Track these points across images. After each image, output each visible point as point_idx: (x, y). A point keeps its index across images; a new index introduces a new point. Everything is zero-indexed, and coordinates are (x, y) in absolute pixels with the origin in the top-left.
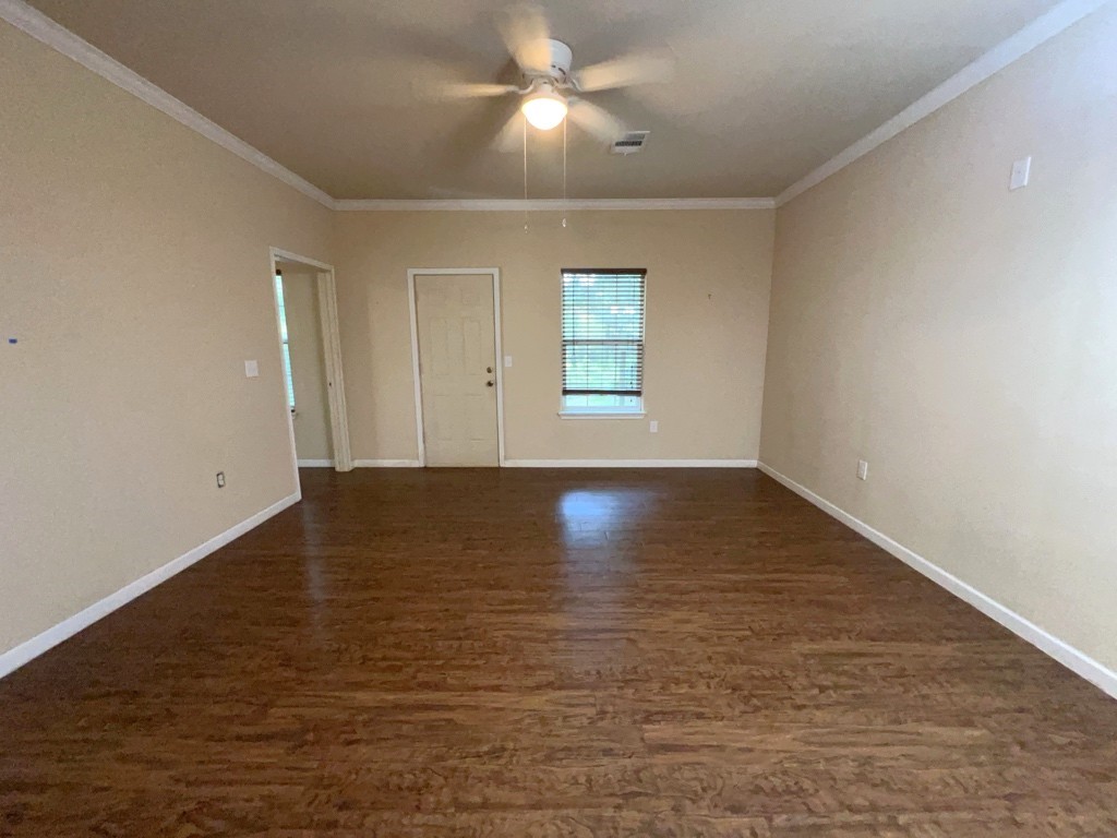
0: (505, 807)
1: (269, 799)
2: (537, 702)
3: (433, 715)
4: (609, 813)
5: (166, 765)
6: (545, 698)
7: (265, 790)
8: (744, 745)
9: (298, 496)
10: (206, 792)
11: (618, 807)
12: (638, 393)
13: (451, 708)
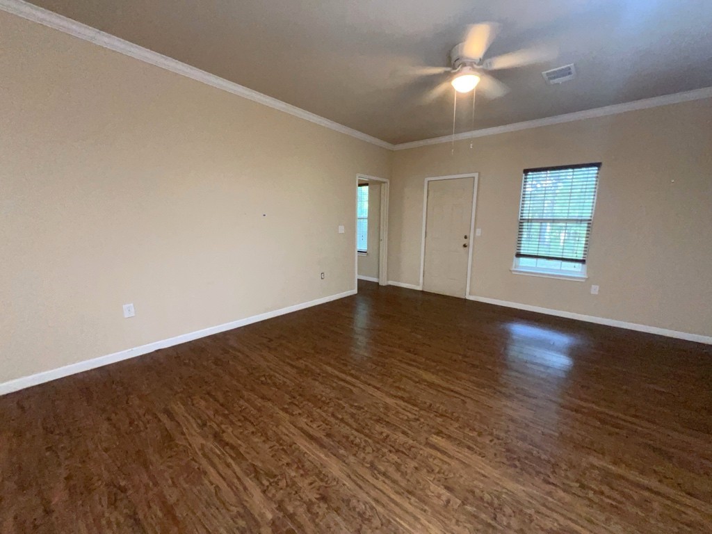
0: (347, 424)
1: (285, 382)
2: (390, 401)
3: (346, 385)
4: (385, 450)
5: (268, 361)
6: (395, 401)
7: (285, 380)
8: (483, 472)
9: (355, 291)
10: (272, 373)
11: (390, 451)
12: (583, 261)
13: (354, 386)
